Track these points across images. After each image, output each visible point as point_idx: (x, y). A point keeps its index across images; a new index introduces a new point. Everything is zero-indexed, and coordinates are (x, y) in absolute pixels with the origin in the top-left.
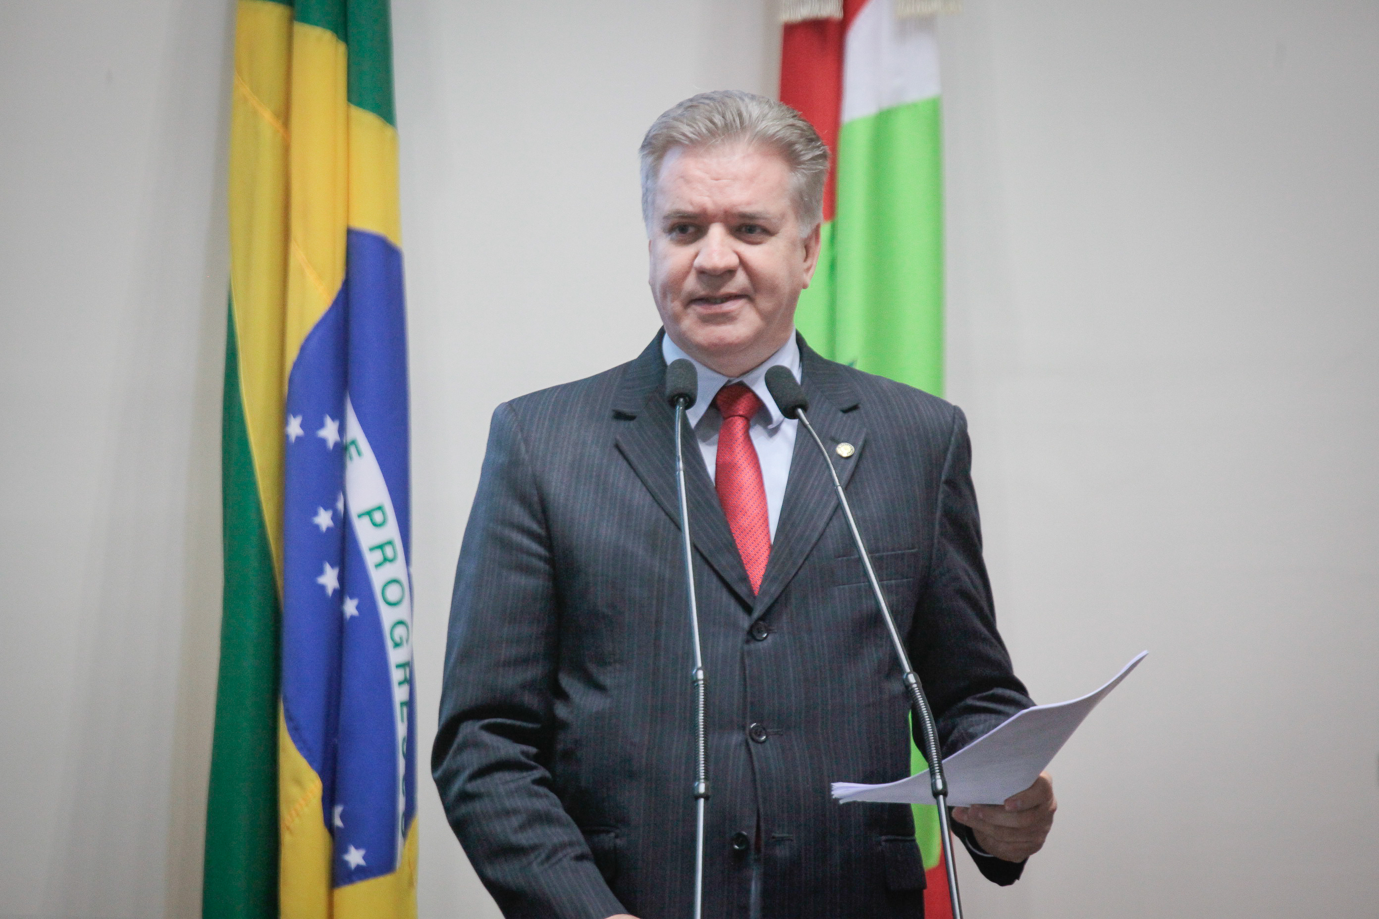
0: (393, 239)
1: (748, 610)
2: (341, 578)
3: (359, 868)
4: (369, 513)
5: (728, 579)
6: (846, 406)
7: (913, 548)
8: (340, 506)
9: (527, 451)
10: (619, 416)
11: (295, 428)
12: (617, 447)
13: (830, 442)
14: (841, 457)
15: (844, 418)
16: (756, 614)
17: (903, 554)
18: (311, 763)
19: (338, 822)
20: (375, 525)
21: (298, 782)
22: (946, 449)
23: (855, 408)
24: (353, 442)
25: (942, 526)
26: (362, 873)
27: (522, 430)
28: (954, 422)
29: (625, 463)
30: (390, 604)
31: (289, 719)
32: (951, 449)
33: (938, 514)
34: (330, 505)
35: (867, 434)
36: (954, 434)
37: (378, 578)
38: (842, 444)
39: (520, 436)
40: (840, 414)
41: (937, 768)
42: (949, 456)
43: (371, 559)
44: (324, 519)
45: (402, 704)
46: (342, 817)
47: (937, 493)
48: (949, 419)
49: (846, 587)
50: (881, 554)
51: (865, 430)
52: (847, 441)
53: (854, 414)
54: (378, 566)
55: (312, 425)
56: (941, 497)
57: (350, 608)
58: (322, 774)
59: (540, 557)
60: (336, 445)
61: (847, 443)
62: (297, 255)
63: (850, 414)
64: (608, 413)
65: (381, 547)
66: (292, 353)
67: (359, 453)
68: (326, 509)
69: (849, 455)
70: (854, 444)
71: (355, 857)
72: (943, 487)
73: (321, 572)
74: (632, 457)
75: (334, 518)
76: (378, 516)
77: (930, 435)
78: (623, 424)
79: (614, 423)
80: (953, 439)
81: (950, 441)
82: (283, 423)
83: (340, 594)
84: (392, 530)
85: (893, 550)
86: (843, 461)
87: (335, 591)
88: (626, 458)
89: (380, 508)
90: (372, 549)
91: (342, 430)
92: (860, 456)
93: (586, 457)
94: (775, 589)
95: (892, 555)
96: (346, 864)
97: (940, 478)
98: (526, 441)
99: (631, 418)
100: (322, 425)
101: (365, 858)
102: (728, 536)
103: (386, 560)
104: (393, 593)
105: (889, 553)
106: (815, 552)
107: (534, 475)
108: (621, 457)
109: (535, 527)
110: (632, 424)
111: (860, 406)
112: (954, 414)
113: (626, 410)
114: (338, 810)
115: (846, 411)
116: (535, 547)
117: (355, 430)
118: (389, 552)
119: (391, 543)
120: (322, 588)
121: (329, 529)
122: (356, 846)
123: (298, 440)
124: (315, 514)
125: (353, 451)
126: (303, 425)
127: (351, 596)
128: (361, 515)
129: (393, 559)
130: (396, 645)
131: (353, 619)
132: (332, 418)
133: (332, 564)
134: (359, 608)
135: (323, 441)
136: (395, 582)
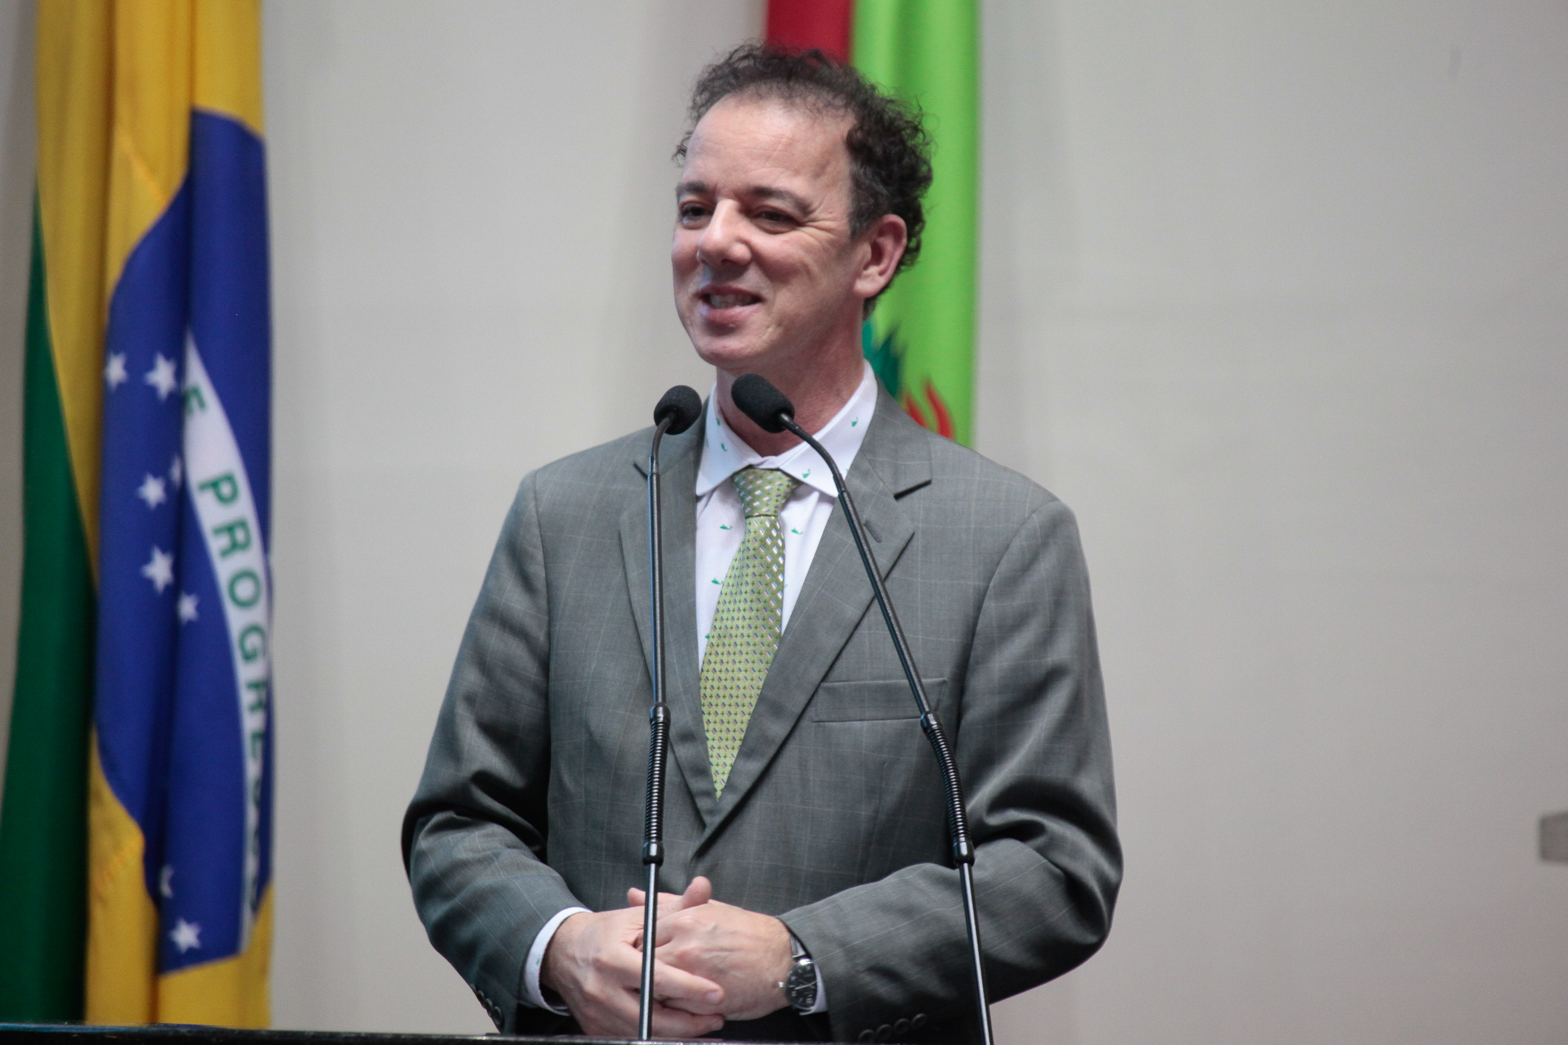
0: (253, 123)
2: (177, 569)
3: (192, 950)
4: (214, 485)
8: (176, 473)
11: (116, 370)
18: (132, 811)
19: (166, 890)
20: (222, 499)
21: (111, 834)
24: (196, 391)
26: (194, 957)
30: (241, 604)
31: (104, 751)
34: (161, 471)
37: (224, 569)
43: (215, 544)
44: (153, 491)
45: (254, 735)
46: (173, 883)
54: (225, 553)
55: (139, 366)
57: (188, 608)
58: (145, 826)
60: (171, 394)
62: (123, 143)
65: (230, 529)
66: (115, 270)
67: (202, 404)
68: (156, 475)
71: (186, 936)
73: (147, 559)
75: (168, 488)
76: (226, 489)
82: (102, 364)
83: (174, 590)
84: (244, 507)
87: (167, 588)
89: (229, 478)
90: (218, 531)
91: (180, 373)
96: (172, 945)
100: (151, 366)
101: (200, 937)
103: (235, 546)
104: (245, 589)
114: (167, 874)
117: (197, 375)
118: (240, 536)
119: (242, 524)
120: (150, 582)
121: (159, 506)
122: (189, 921)
123: (121, 386)
124: (141, 482)
125: (194, 403)
126: (127, 367)
127: (189, 592)
128: (203, 487)
129: (245, 545)
130: (249, 657)
131: (190, 623)
132: (168, 357)
133: (164, 551)
134: (199, 608)
135: (153, 390)
136: (249, 574)
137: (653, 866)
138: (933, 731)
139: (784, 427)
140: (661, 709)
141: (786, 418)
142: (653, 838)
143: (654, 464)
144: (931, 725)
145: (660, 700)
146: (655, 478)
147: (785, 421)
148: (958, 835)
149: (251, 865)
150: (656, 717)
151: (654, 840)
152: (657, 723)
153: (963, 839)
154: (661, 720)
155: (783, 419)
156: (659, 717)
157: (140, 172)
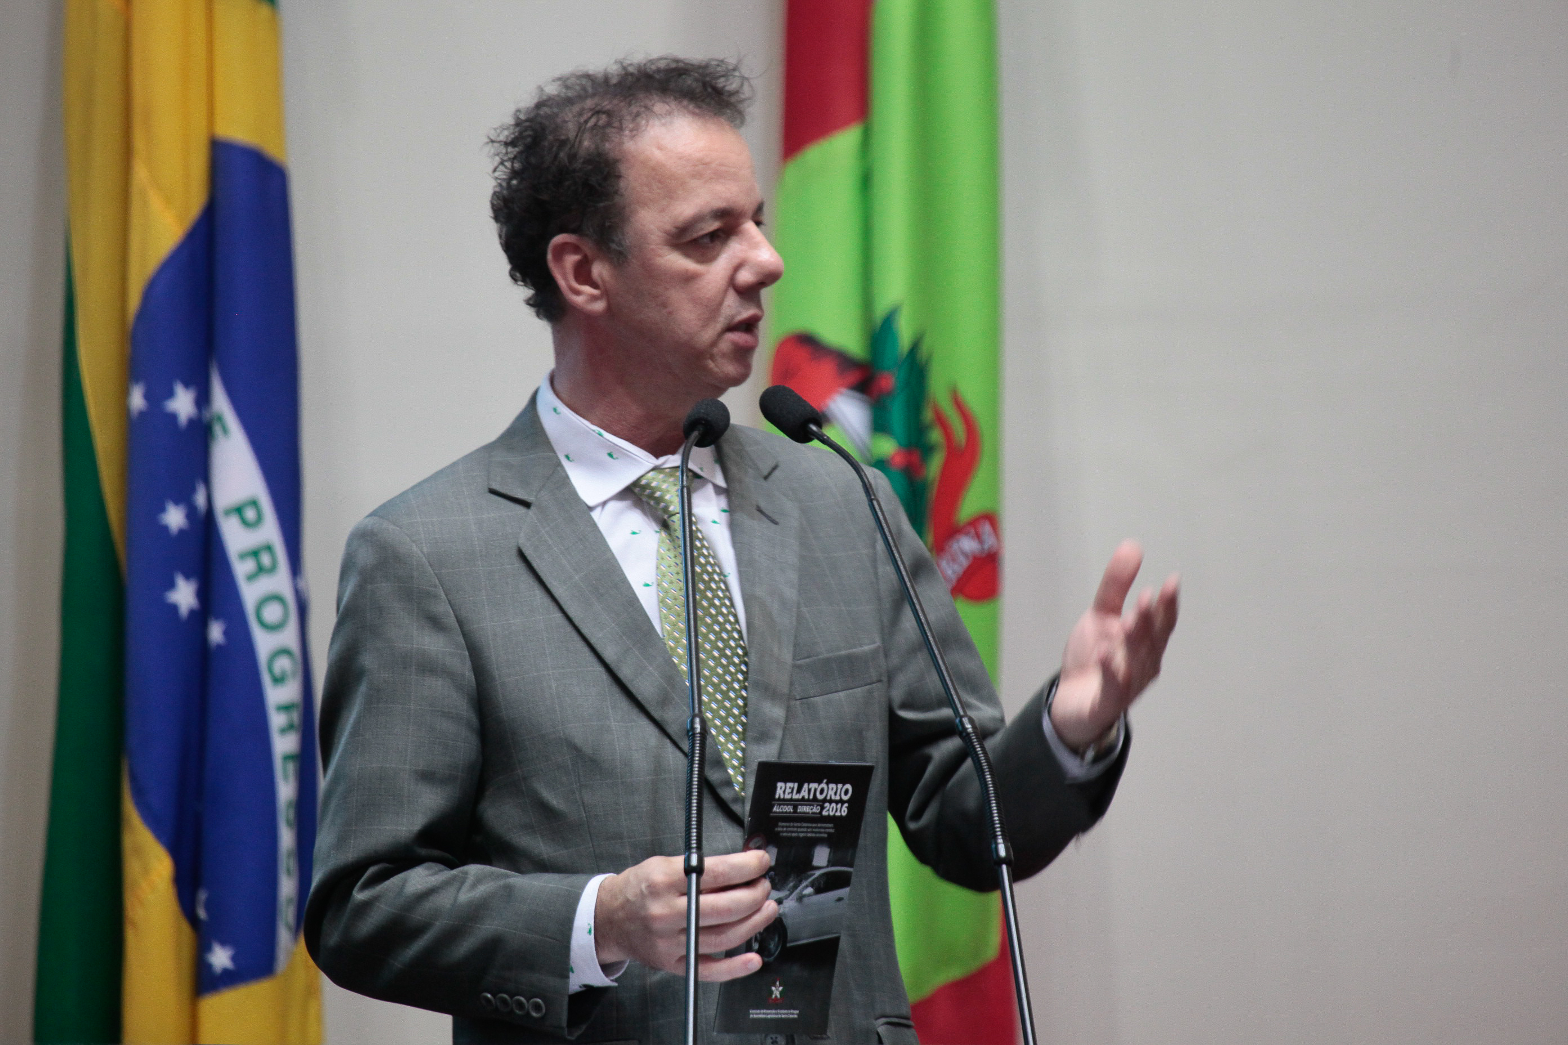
0: (272, 150)
2: (203, 594)
3: (226, 972)
4: (238, 511)
8: (200, 500)
11: (137, 400)
18: (159, 837)
19: (202, 913)
20: (246, 523)
24: (220, 419)
26: (229, 979)
30: (265, 626)
31: (133, 779)
34: (184, 498)
37: (250, 593)
41: (998, 825)
43: (241, 569)
44: (174, 518)
45: (287, 758)
46: (208, 907)
54: (251, 577)
55: (159, 394)
57: (216, 633)
58: (175, 850)
60: (192, 422)
62: (141, 173)
65: (255, 554)
66: (134, 301)
67: (225, 431)
68: (177, 502)
71: (221, 958)
73: (171, 585)
75: (191, 513)
76: (250, 514)
82: (125, 394)
83: (202, 615)
84: (270, 531)
87: (192, 612)
89: (254, 503)
90: (243, 556)
91: (203, 399)
96: (209, 966)
100: (170, 394)
101: (234, 959)
103: (261, 570)
104: (272, 613)
114: (202, 896)
117: (221, 402)
118: (266, 559)
119: (269, 548)
120: (174, 608)
121: (181, 532)
122: (223, 943)
123: (141, 414)
124: (163, 509)
125: (217, 430)
126: (147, 396)
127: (217, 618)
128: (228, 512)
129: (273, 569)
130: (278, 680)
131: (219, 647)
132: (188, 386)
133: (187, 577)
134: (226, 633)
135: (173, 417)
136: (276, 598)
137: (694, 876)
138: (968, 734)
139: (813, 437)
140: (697, 720)
141: (814, 428)
142: (693, 848)
143: (685, 478)
144: (965, 729)
145: (697, 711)
146: (685, 491)
147: (814, 431)
149: (286, 887)
150: (693, 728)
151: (694, 850)
152: (694, 734)
153: (1000, 841)
154: (698, 730)
155: (812, 430)
156: (696, 728)
157: (156, 202)
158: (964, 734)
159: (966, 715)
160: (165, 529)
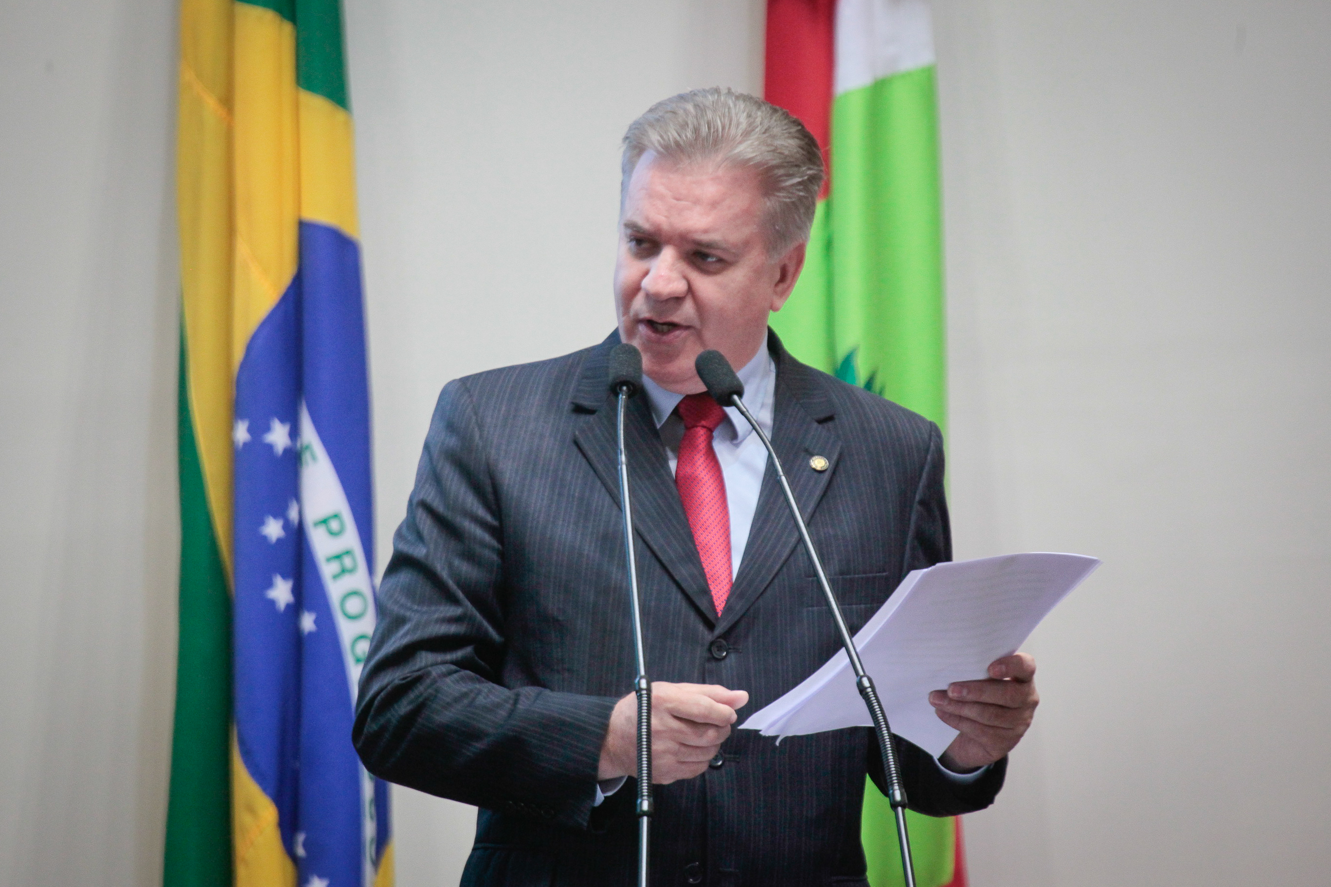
0: (348, 229)
1: (710, 625)
2: (297, 591)
4: (325, 522)
5: (690, 592)
6: (822, 416)
7: (884, 571)
8: (293, 514)
9: (481, 436)
10: (579, 409)
11: (242, 433)
12: (576, 443)
13: (803, 454)
14: (815, 470)
15: (819, 430)
16: (718, 631)
17: (874, 578)
18: (265, 789)
19: (301, 851)
20: (332, 534)
21: (251, 809)
22: (922, 468)
23: (830, 418)
24: (308, 447)
25: (913, 548)
27: (476, 414)
28: (930, 439)
29: (584, 461)
30: (347, 617)
31: (242, 743)
32: (927, 469)
33: (911, 534)
34: (280, 513)
35: (841, 447)
36: (930, 453)
37: (335, 590)
38: (817, 457)
39: (474, 420)
40: (815, 425)
42: (924, 475)
43: (327, 570)
44: (273, 529)
46: (305, 845)
47: (910, 514)
48: (926, 436)
49: (815, 608)
50: (852, 576)
51: (840, 443)
52: (820, 454)
53: (830, 424)
54: (335, 577)
55: (259, 429)
56: (914, 518)
57: (308, 622)
58: (278, 800)
59: (493, 549)
60: (287, 451)
61: (821, 457)
62: (242, 249)
63: (826, 425)
64: (567, 407)
65: (338, 557)
66: (238, 354)
67: (314, 458)
68: (275, 516)
69: (823, 469)
70: (828, 458)
72: (916, 507)
73: (270, 584)
74: (591, 454)
75: (287, 526)
76: (334, 525)
77: (906, 452)
78: (583, 419)
79: (574, 417)
80: (929, 457)
81: (926, 459)
82: (231, 428)
83: (296, 608)
84: (351, 539)
85: (865, 573)
86: (816, 475)
87: (288, 606)
88: (584, 455)
89: (336, 516)
90: (329, 560)
91: (294, 433)
92: (835, 470)
93: (544, 451)
94: (740, 607)
95: (862, 578)
97: (914, 497)
98: (481, 427)
99: (590, 412)
100: (268, 429)
102: (692, 546)
103: (344, 571)
104: (353, 606)
105: (860, 576)
106: (785, 569)
107: (488, 465)
108: (580, 455)
109: (489, 518)
110: (591, 418)
111: (836, 416)
112: (931, 432)
113: (586, 403)
114: (301, 838)
115: (821, 422)
116: (487, 538)
117: (309, 434)
118: (348, 562)
119: (350, 553)
120: (272, 603)
121: (279, 540)
122: (320, 876)
123: (245, 444)
124: (262, 523)
125: (307, 457)
126: (250, 430)
127: (310, 609)
128: (317, 524)
129: (352, 571)
130: (356, 660)
131: (310, 634)
132: (282, 421)
133: (285, 577)
134: (316, 623)
135: (270, 447)
136: (355, 593)
138: (867, 692)
148: (892, 784)
149: (369, 829)
153: (896, 787)
157: (255, 272)
158: (864, 693)
159: (865, 675)
160: (265, 538)
